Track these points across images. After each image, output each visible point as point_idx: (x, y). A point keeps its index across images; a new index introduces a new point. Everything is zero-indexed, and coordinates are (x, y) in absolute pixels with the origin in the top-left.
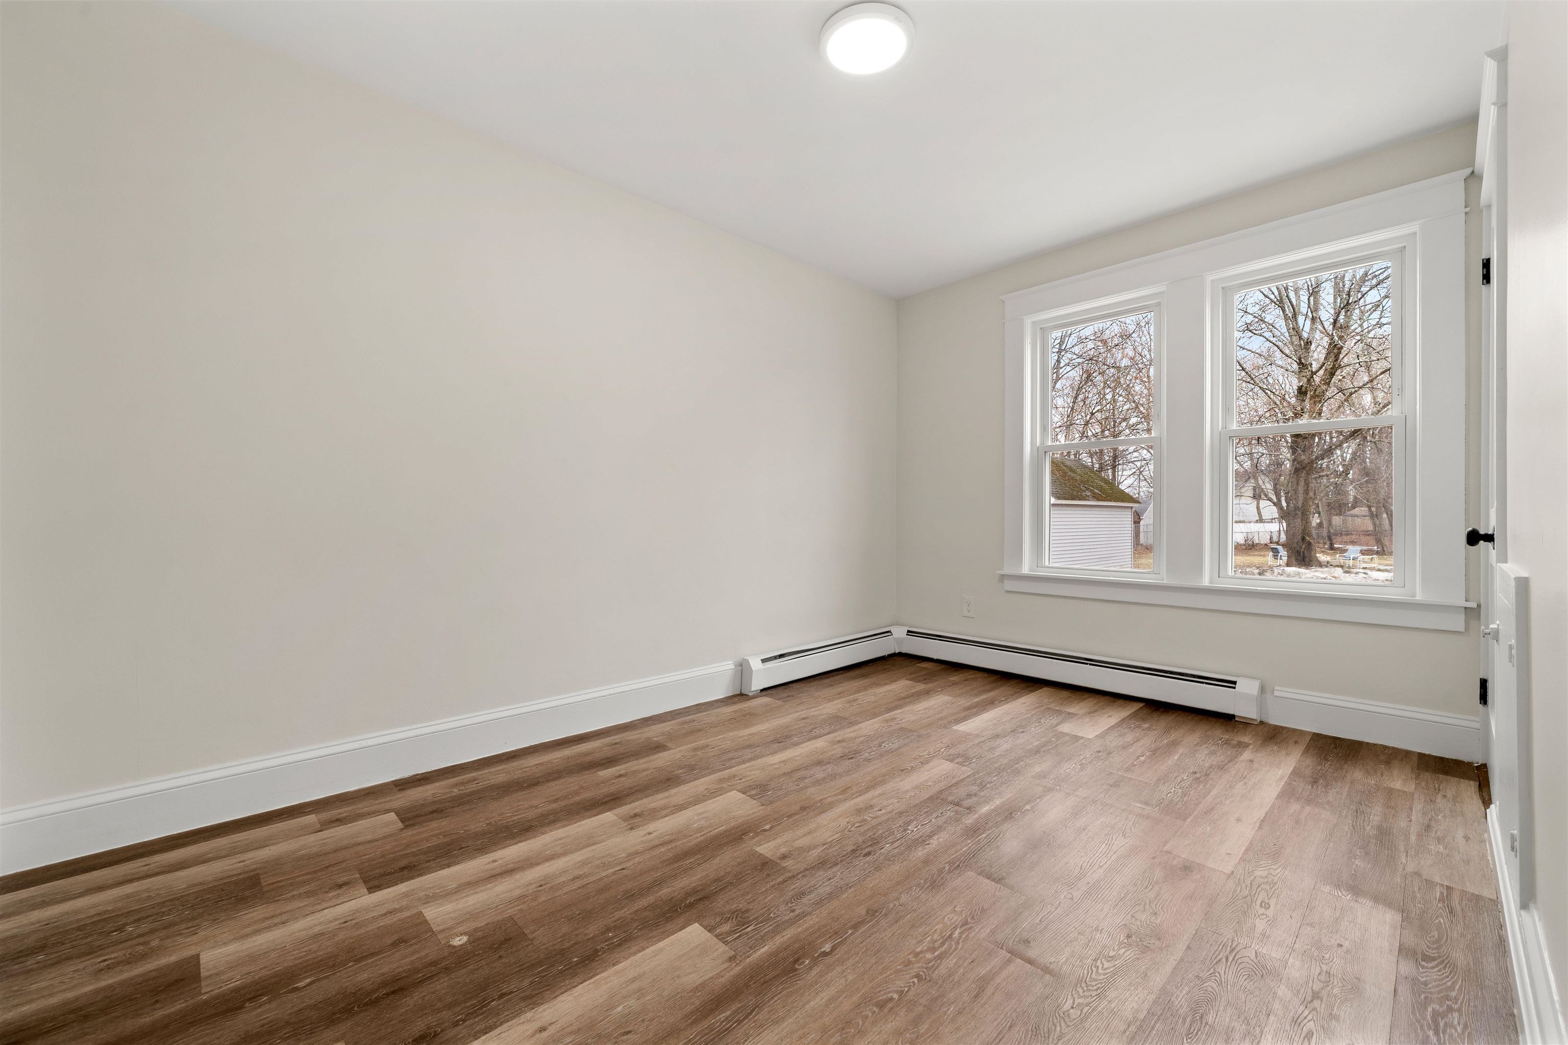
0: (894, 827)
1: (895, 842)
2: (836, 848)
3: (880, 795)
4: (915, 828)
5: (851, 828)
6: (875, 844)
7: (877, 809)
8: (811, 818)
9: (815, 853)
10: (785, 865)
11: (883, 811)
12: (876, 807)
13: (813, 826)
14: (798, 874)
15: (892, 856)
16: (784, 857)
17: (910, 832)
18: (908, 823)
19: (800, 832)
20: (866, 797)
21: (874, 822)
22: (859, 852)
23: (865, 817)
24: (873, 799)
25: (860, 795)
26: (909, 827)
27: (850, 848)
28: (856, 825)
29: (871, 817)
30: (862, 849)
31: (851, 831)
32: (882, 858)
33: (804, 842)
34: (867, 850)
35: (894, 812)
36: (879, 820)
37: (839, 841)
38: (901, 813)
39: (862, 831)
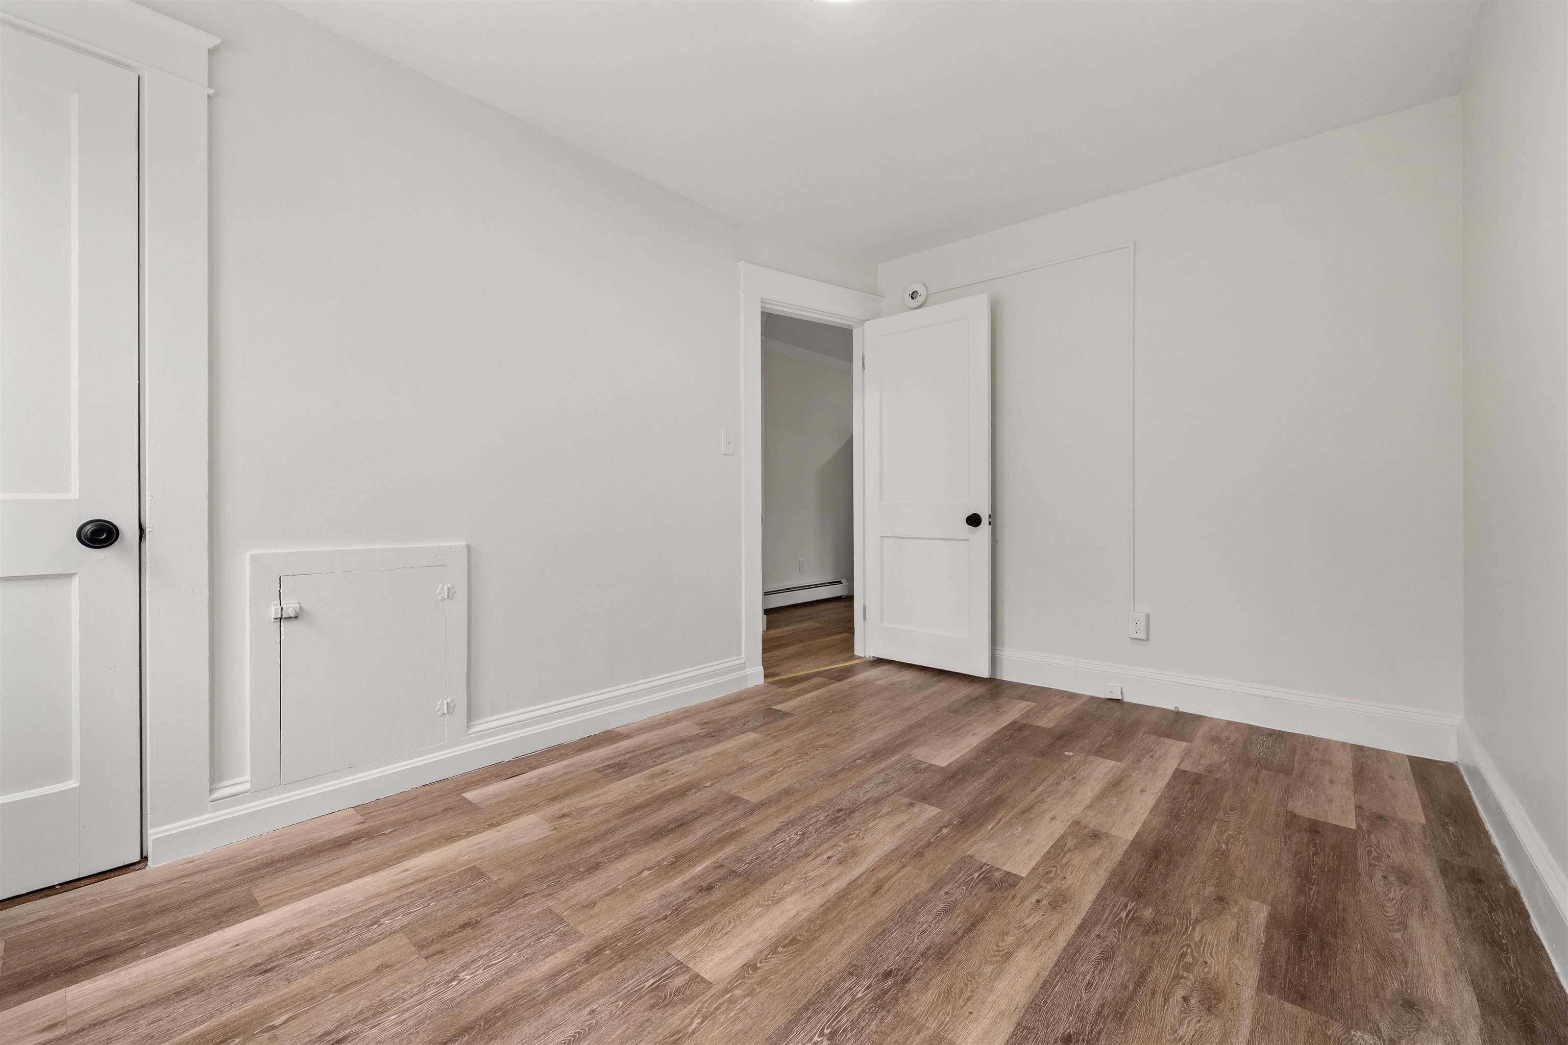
0: (815, 836)
1: (814, 822)
2: (869, 814)
3: (829, 882)
4: (792, 838)
5: (859, 833)
6: (833, 819)
7: (833, 859)
8: (904, 842)
9: (885, 810)
10: (907, 799)
11: (825, 857)
12: (835, 863)
13: (899, 834)
14: (893, 793)
15: (818, 810)
16: (911, 805)
17: (799, 833)
18: (799, 842)
19: (908, 827)
20: (848, 877)
21: (835, 840)
22: (848, 812)
23: (845, 845)
24: (839, 875)
25: (854, 881)
26: (798, 837)
27: (856, 814)
28: (854, 836)
29: (840, 846)
30: (845, 814)
31: (859, 830)
32: (827, 809)
33: (901, 818)
34: (841, 813)
35: (812, 857)
36: (831, 843)
37: (868, 820)
38: (806, 855)
39: (847, 831)
